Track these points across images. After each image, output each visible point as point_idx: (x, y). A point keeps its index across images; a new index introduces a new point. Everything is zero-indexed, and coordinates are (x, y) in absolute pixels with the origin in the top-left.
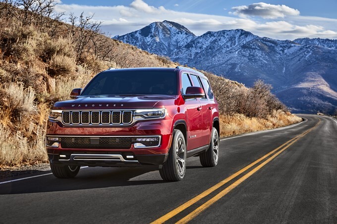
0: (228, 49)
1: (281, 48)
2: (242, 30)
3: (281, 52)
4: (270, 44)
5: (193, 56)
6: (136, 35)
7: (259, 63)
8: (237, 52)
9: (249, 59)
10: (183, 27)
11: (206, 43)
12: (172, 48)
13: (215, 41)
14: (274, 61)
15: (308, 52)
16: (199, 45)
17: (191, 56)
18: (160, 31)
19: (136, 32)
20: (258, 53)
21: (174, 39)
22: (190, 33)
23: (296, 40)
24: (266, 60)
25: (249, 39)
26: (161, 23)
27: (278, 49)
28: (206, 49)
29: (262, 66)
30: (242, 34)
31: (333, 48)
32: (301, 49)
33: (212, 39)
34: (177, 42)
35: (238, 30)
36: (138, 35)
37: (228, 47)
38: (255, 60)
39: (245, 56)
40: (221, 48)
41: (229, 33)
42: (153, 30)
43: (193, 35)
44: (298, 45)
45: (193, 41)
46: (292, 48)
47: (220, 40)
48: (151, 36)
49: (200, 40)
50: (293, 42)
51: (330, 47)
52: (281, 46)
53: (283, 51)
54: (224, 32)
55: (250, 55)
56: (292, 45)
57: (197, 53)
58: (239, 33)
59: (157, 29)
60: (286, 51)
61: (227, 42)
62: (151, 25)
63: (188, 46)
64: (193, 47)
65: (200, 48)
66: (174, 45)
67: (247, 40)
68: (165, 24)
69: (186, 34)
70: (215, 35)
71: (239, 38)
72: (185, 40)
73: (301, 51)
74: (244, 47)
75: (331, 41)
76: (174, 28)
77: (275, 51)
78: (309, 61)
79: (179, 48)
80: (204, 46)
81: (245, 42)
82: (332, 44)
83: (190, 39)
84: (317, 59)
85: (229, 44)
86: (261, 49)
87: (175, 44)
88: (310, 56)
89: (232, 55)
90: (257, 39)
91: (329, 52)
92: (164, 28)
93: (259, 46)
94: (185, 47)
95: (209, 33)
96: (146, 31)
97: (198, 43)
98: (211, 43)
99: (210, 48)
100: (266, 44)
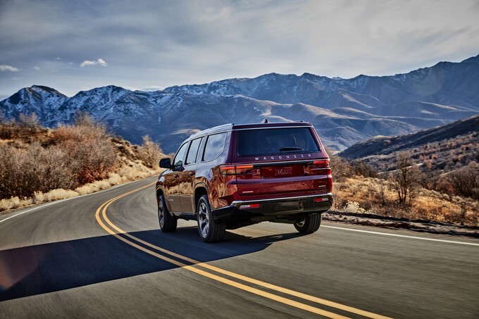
0: (102, 107)
1: (154, 99)
2: (113, 86)
3: (154, 103)
4: (142, 96)
5: (68, 118)
6: (5, 104)
7: (135, 116)
8: (112, 109)
9: (125, 113)
10: (53, 90)
11: (80, 103)
12: (45, 113)
13: (89, 100)
14: (148, 112)
15: (179, 100)
16: (73, 106)
17: (66, 118)
18: (31, 97)
19: (5, 100)
20: (133, 107)
21: (46, 102)
22: (61, 94)
23: (166, 89)
24: (141, 112)
25: (121, 94)
26: (30, 89)
27: (151, 100)
28: (81, 109)
29: (138, 119)
30: (114, 90)
31: (201, 93)
32: (172, 97)
33: (85, 98)
34: (50, 105)
35: (109, 87)
36: (7, 103)
37: (102, 104)
38: (131, 113)
39: (120, 111)
40: (96, 106)
41: (100, 90)
42: (22, 97)
43: (65, 96)
44: (168, 94)
45: (66, 103)
46: (163, 98)
47: (93, 98)
48: (22, 103)
49: (73, 101)
50: (163, 92)
51: (199, 92)
52: (153, 98)
53: (156, 101)
54: (96, 90)
55: (125, 110)
56: (164, 95)
57: (72, 114)
58: (111, 90)
59: (26, 95)
60: (158, 101)
61: (101, 99)
62: (20, 92)
63: (62, 108)
64: (66, 108)
65: (75, 108)
66: (47, 109)
67: (120, 95)
68: (33, 89)
69: (58, 96)
70: (88, 94)
71: (112, 94)
72: (58, 102)
73: (173, 99)
74: (118, 102)
75: (198, 86)
76: (44, 92)
77: (148, 103)
78: (182, 108)
79: (53, 111)
80: (79, 107)
81: (118, 98)
82: (200, 89)
83: (62, 101)
84: (188, 105)
85: (102, 101)
86: (135, 102)
87: (48, 107)
88: (182, 103)
89: (107, 112)
90: (129, 93)
91: (198, 97)
92: (34, 93)
93: (132, 100)
94: (60, 109)
95: (81, 92)
96: (16, 98)
97: (72, 103)
98: (85, 102)
99: (85, 108)
100: (138, 97)
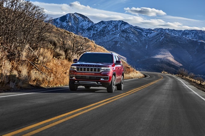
0: (113, 32)
1: (145, 34)
2: (122, 21)
3: (145, 36)
4: (139, 30)
5: (91, 36)
6: (57, 21)
7: (132, 41)
8: (118, 35)
9: (126, 39)
10: (87, 17)
11: (100, 28)
12: (79, 30)
13: (106, 27)
14: (140, 41)
15: (162, 37)
16: (95, 29)
17: (90, 35)
18: (72, 19)
19: (57, 19)
20: (132, 36)
21: (81, 24)
22: (90, 21)
23: (155, 29)
24: (136, 40)
25: (126, 27)
26: (73, 14)
27: (144, 34)
28: (100, 31)
29: (133, 44)
30: (122, 24)
31: (177, 35)
32: (158, 34)
33: (104, 25)
34: (82, 26)
35: (120, 21)
36: (58, 20)
37: (113, 31)
38: (129, 40)
39: (123, 37)
40: (109, 31)
41: (114, 22)
42: (68, 18)
43: (93, 23)
44: (156, 32)
45: (92, 26)
46: (152, 34)
47: (108, 26)
48: (66, 22)
49: (97, 26)
50: (153, 30)
51: (175, 34)
52: (146, 32)
53: (147, 35)
54: (111, 21)
55: (126, 36)
56: (153, 32)
57: (94, 34)
58: (121, 23)
59: (70, 18)
60: (148, 35)
61: (113, 28)
62: (67, 15)
63: (89, 29)
64: (92, 30)
65: (97, 31)
66: (80, 28)
67: (125, 27)
68: (75, 15)
69: (88, 22)
70: (106, 23)
71: (120, 26)
72: (87, 25)
73: (158, 36)
74: (123, 31)
75: (176, 31)
76: (81, 18)
77: (142, 35)
78: (162, 42)
79: (83, 30)
80: (99, 30)
81: (124, 29)
82: (177, 33)
83: (90, 25)
84: (167, 41)
85: (114, 29)
86: (134, 33)
87: (81, 27)
88: (163, 39)
89: (115, 36)
90: (131, 27)
91: (175, 37)
92: (75, 17)
93: (132, 31)
94: (87, 29)
95: (102, 22)
96: (63, 18)
97: (95, 27)
98: (103, 28)
99: (102, 31)
100: (136, 30)
